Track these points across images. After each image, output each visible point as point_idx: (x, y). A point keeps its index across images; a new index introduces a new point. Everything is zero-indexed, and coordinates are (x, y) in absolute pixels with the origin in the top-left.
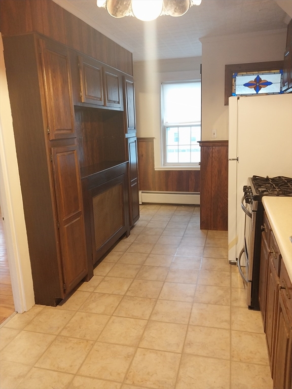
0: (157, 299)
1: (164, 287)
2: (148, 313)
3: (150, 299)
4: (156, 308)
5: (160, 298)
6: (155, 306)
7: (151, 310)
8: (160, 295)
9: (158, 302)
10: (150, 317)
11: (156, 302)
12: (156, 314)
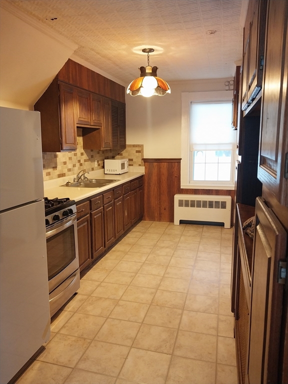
0: (151, 305)
1: (143, 316)
2: (158, 294)
3: (157, 305)
4: (152, 297)
5: (148, 306)
6: (153, 299)
7: (156, 296)
8: (148, 308)
9: (150, 302)
10: (157, 291)
11: (152, 302)
12: (152, 293)
